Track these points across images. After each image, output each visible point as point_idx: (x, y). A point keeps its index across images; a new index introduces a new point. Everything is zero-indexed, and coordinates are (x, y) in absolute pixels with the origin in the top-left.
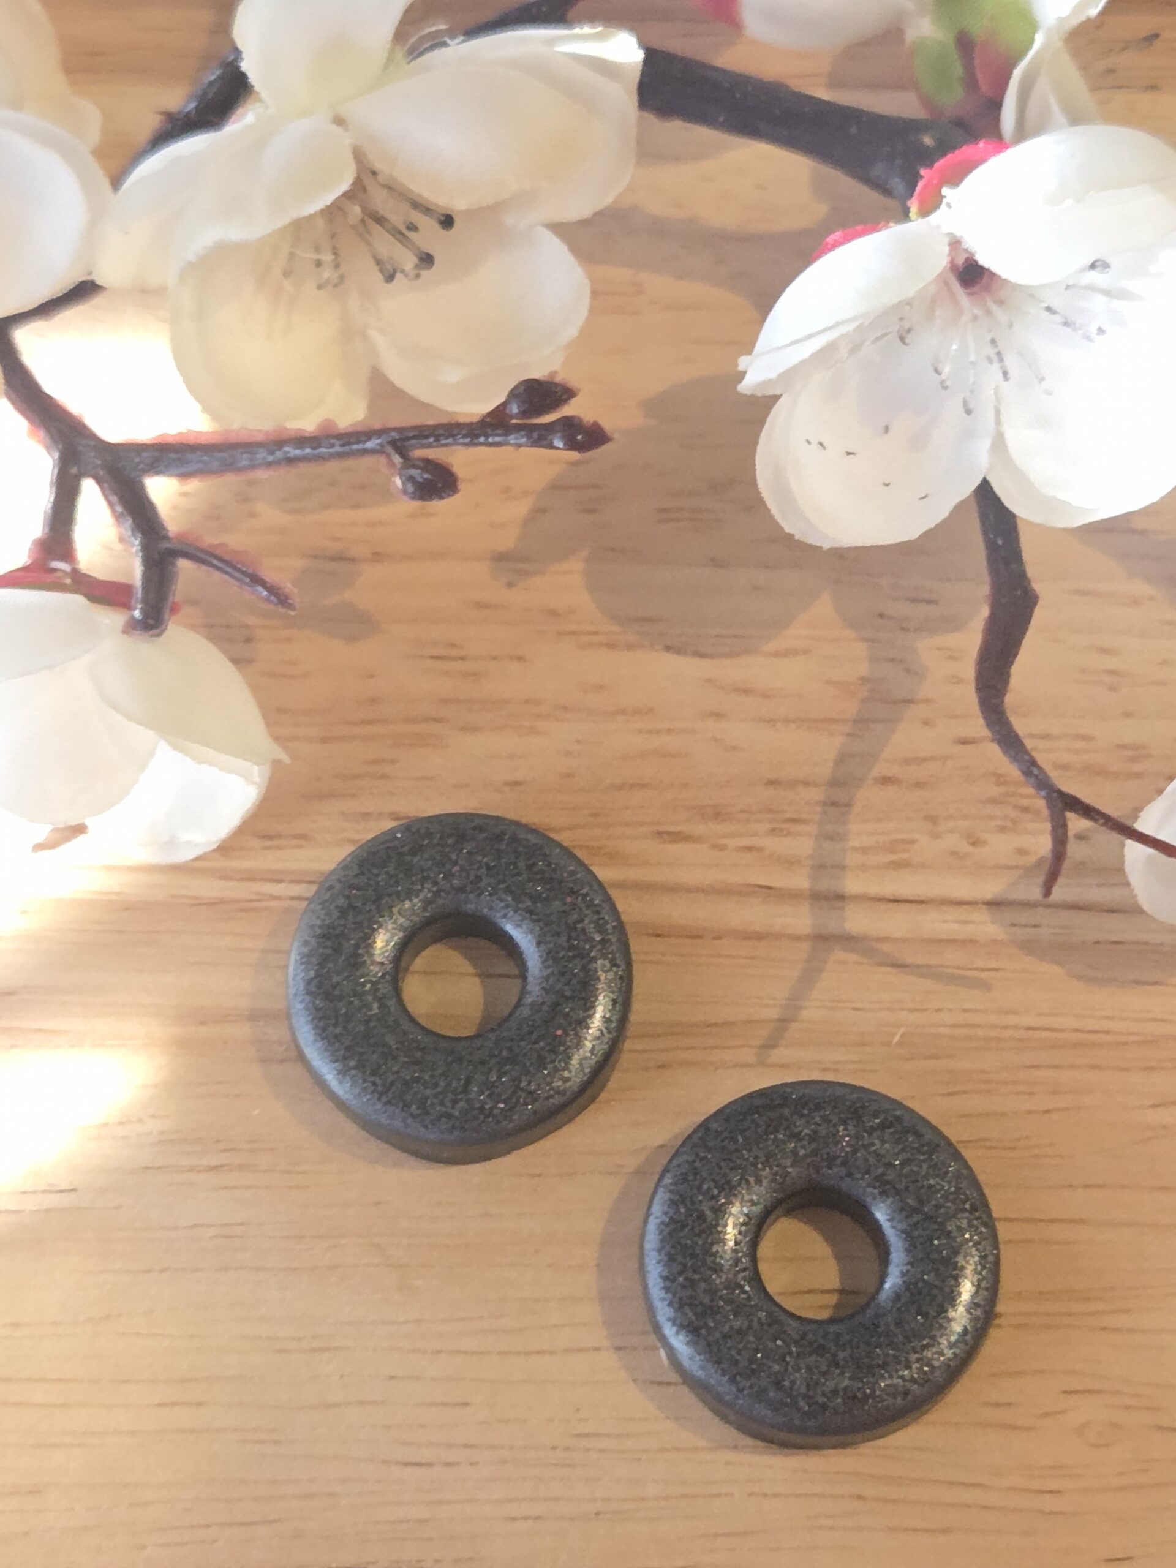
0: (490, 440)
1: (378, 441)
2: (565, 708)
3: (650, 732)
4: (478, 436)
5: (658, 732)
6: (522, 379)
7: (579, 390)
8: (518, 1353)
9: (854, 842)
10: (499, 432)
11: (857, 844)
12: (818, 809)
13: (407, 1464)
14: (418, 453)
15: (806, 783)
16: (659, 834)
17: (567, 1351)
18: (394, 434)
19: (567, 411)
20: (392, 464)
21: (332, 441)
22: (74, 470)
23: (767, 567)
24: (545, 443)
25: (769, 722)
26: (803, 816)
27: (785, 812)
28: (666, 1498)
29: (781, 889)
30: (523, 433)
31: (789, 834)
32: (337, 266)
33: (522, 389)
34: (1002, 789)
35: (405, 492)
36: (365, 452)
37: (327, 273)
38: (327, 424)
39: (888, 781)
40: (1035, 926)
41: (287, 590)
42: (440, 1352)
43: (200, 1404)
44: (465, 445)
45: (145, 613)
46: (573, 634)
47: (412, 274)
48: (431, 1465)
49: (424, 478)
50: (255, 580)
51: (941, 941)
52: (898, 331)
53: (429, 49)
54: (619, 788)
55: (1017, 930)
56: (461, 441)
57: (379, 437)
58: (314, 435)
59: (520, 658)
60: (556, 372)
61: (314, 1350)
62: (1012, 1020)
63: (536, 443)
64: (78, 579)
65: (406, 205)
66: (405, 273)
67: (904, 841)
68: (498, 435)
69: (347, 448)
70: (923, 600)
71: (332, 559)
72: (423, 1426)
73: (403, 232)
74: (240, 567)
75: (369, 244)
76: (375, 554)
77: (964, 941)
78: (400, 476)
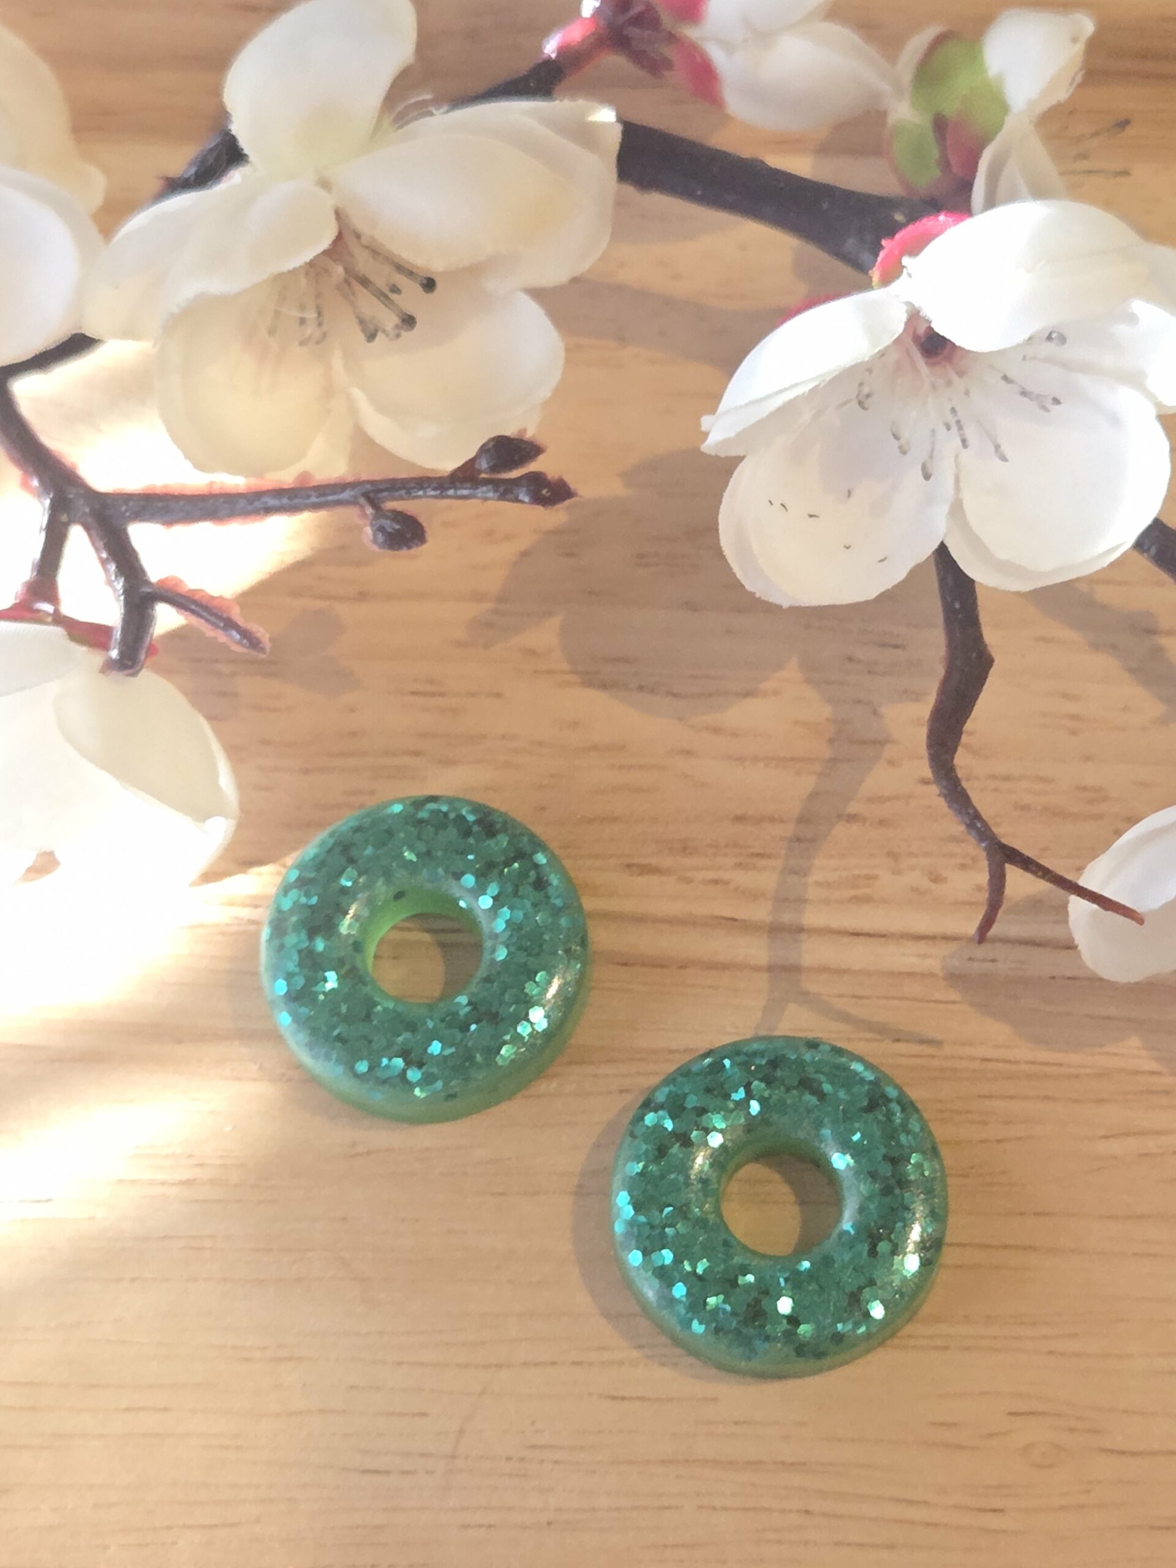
0: (459, 492)
2: (542, 745)
3: (621, 767)
4: (449, 488)
5: (629, 768)
6: (492, 436)
7: (547, 447)
8: (477, 1366)
9: (816, 876)
10: (468, 485)
11: (821, 879)
12: (785, 844)
13: (365, 1472)
14: (390, 505)
15: (772, 820)
16: (629, 866)
17: (525, 1364)
18: (368, 487)
19: (533, 467)
20: (365, 515)
21: (312, 493)
22: (64, 518)
23: (740, 611)
24: (510, 496)
26: (770, 851)
27: (752, 847)
28: (618, 1509)
29: (743, 922)
30: (490, 487)
31: (754, 868)
32: (320, 324)
33: (491, 445)
35: (375, 541)
36: (339, 503)
37: (310, 330)
38: (304, 476)
39: (852, 818)
40: (993, 961)
41: (258, 635)
42: (400, 1364)
43: (166, 1409)
44: (435, 497)
45: (122, 653)
46: (550, 672)
47: (392, 333)
48: (387, 1473)
49: (393, 529)
50: (229, 624)
51: (900, 973)
52: (858, 396)
53: (416, 118)
54: (591, 821)
55: (975, 965)
56: (432, 493)
57: (353, 489)
58: (291, 486)
59: (498, 695)
60: (525, 430)
61: (279, 1360)
62: (967, 1051)
63: (503, 497)
64: (59, 619)
65: (390, 268)
66: (387, 332)
67: (866, 877)
68: (466, 488)
69: (323, 499)
70: (891, 645)
71: (319, 598)
72: (381, 1435)
73: (386, 293)
74: (215, 611)
75: (354, 304)
76: (361, 594)
77: (923, 974)
78: (371, 526)
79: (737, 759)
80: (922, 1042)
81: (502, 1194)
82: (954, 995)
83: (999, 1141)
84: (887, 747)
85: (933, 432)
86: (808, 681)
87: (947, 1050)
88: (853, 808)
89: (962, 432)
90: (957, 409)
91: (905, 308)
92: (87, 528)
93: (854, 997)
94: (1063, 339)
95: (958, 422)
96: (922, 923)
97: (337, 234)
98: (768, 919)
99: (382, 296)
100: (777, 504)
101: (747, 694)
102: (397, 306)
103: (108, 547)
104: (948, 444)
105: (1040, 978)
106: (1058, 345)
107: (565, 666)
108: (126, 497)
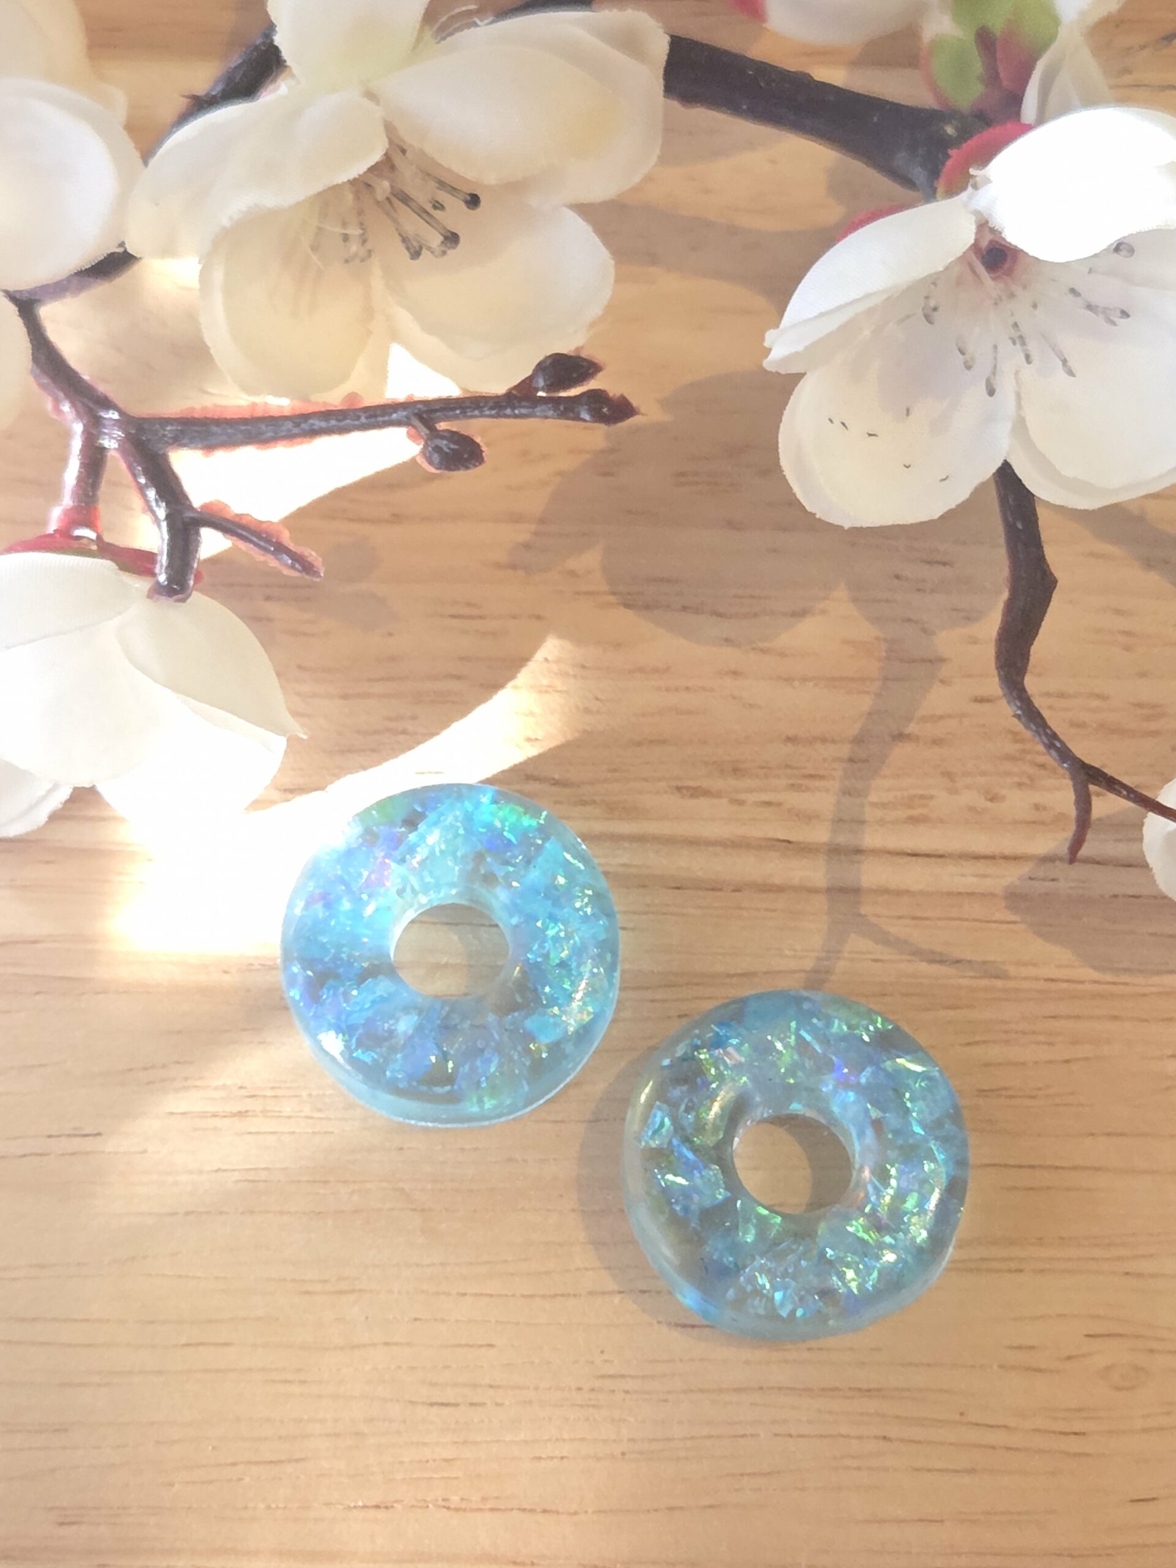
0: (516, 412)
1: (405, 413)
2: (584, 667)
3: (668, 690)
4: (506, 408)
6: (548, 354)
7: (604, 365)
8: (543, 1296)
9: (873, 797)
10: (524, 403)
11: (876, 800)
12: (838, 765)
13: (433, 1404)
14: (445, 425)
15: (824, 740)
16: (679, 789)
17: (591, 1293)
18: (419, 407)
19: (593, 384)
20: (420, 436)
21: (360, 413)
22: (99, 443)
23: (784, 530)
24: (570, 415)
26: (822, 772)
27: (806, 768)
28: (692, 1439)
29: (798, 843)
30: (550, 405)
31: (808, 789)
32: (364, 241)
33: (548, 362)
34: (1018, 747)
35: (430, 461)
36: (394, 423)
37: (354, 247)
38: (352, 397)
39: (909, 738)
40: (1053, 880)
41: (311, 559)
42: (465, 1294)
44: (492, 416)
45: (169, 579)
46: (590, 593)
47: (438, 251)
48: (456, 1405)
49: (449, 448)
50: (283, 549)
51: (960, 894)
52: (923, 309)
53: (460, 29)
54: (639, 744)
55: (1036, 884)
56: (487, 413)
57: (405, 409)
58: (340, 408)
59: (539, 618)
60: (582, 348)
61: (340, 1292)
62: (1031, 971)
63: (563, 415)
64: (102, 546)
65: (433, 184)
66: (431, 250)
67: (922, 797)
68: (524, 407)
69: (373, 420)
70: (937, 562)
71: (351, 520)
72: (447, 1367)
73: (429, 211)
74: (264, 536)
75: (395, 221)
76: (394, 515)
77: (982, 894)
78: (426, 446)
79: (786, 680)
81: (562, 1122)
82: (1012, 915)
83: (1067, 1061)
84: (941, 666)
85: (996, 346)
86: (855, 600)
89: (1025, 347)
90: (1018, 323)
91: (975, 218)
93: (914, 918)
94: (1131, 251)
95: (1021, 337)
96: (980, 842)
97: (386, 149)
98: (826, 841)
99: (422, 213)
100: (837, 422)
102: (438, 222)
103: (146, 472)
104: (1011, 358)
105: (1102, 896)
106: (1126, 257)
107: (605, 588)
108: (165, 421)
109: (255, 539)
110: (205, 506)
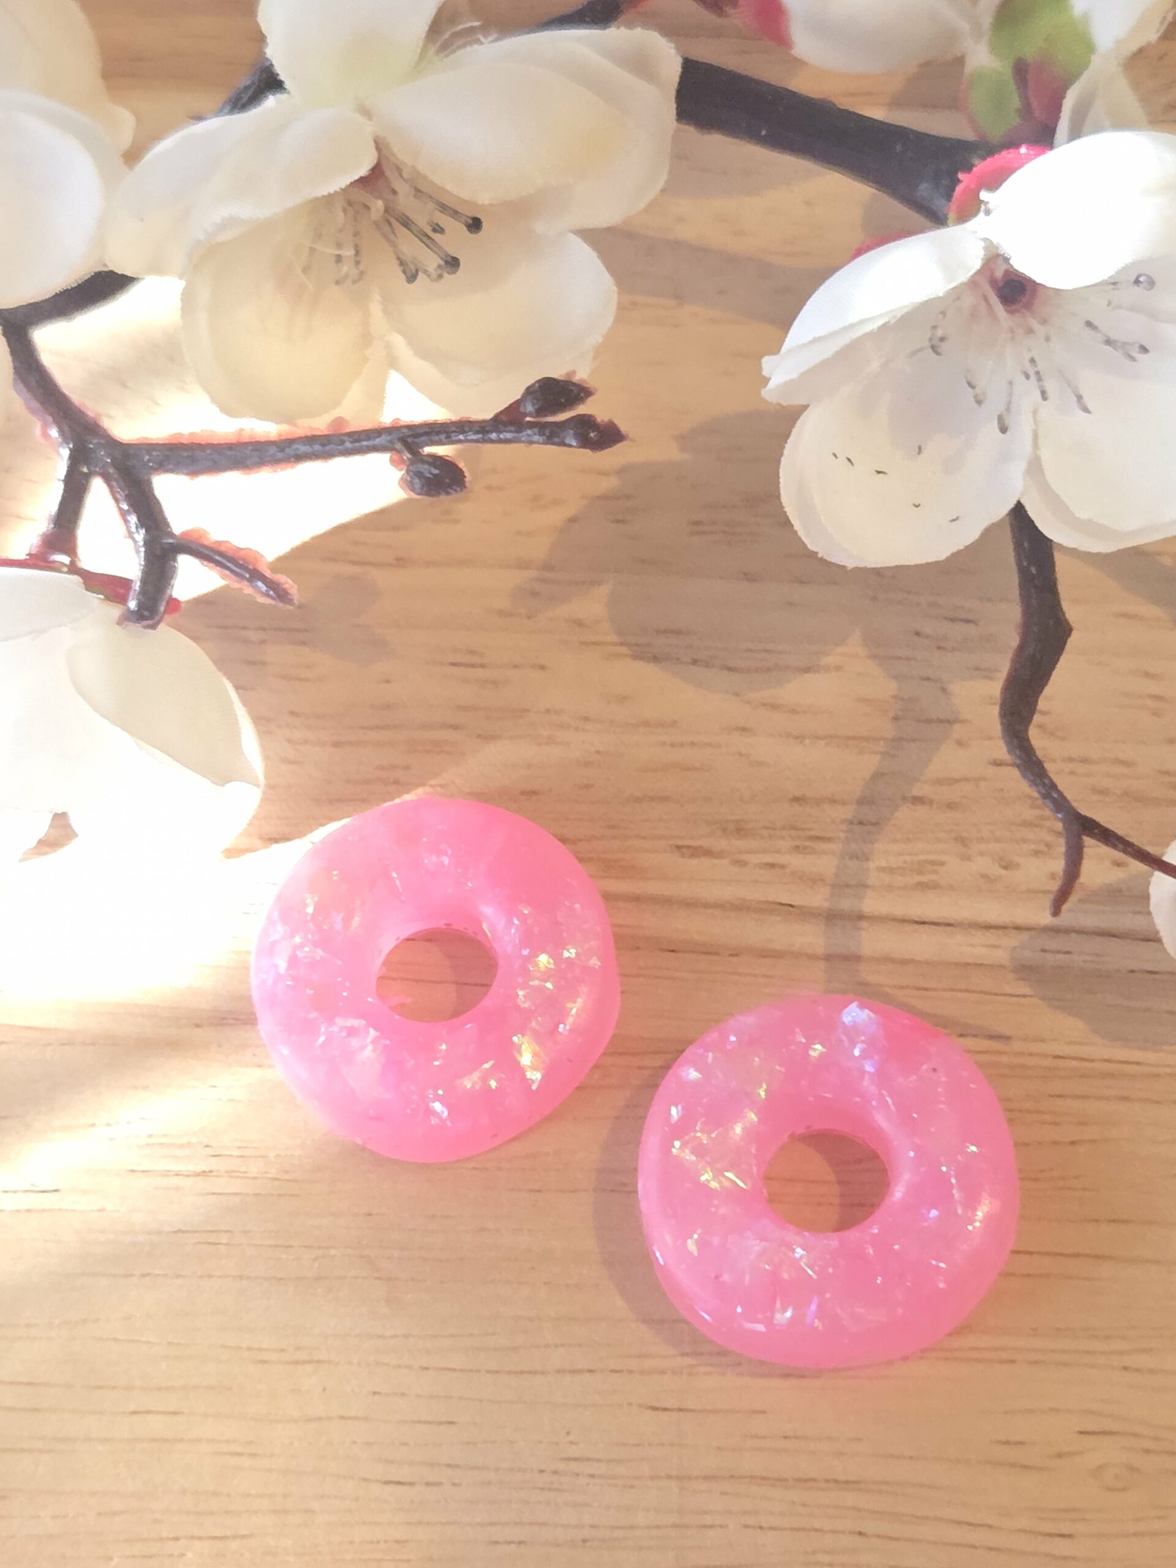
0: (502, 436)
1: (389, 438)
2: (586, 719)
3: (672, 745)
4: (491, 432)
5: (682, 745)
6: (539, 378)
7: (596, 390)
8: (509, 1372)
9: (878, 861)
10: (512, 429)
11: (884, 864)
12: (844, 827)
13: (388, 1483)
14: (428, 450)
15: (833, 801)
16: (679, 847)
17: (559, 1371)
18: (405, 430)
19: (581, 409)
20: (402, 461)
21: (346, 438)
22: (84, 469)
23: (802, 582)
24: (556, 440)
25: (797, 738)
26: (829, 834)
27: (811, 829)
28: (658, 1527)
29: (800, 908)
30: (536, 430)
31: (813, 851)
32: (358, 263)
33: (537, 386)
34: (1037, 812)
35: (413, 488)
36: (374, 449)
37: (346, 268)
38: (339, 421)
39: (918, 800)
40: (1068, 952)
41: (287, 586)
42: (427, 1369)
43: (175, 1413)
44: (477, 441)
45: (140, 605)
46: (595, 643)
47: (434, 275)
48: (411, 1484)
49: (432, 474)
50: (255, 575)
51: (968, 964)
52: (930, 339)
53: (463, 46)
54: (639, 800)
55: (1049, 956)
56: (474, 437)
57: (390, 434)
58: (326, 433)
59: (542, 667)
60: (574, 372)
61: (297, 1362)
62: (1039, 1047)
63: (549, 441)
64: (74, 569)
65: (431, 205)
66: (428, 273)
67: (933, 863)
68: (510, 431)
69: (357, 444)
70: (962, 620)
71: (353, 563)
72: (405, 1444)
73: (429, 234)
74: (241, 562)
75: (393, 245)
76: (398, 559)
77: (992, 966)
78: (408, 471)
80: (991, 1037)
81: (539, 1191)
82: (1024, 989)
83: (1073, 1143)
84: (957, 727)
85: (1011, 383)
86: (873, 657)
87: (1017, 1046)
88: (917, 791)
89: (1041, 383)
90: (1036, 359)
91: (983, 244)
92: (107, 479)
93: (918, 989)
94: (1151, 283)
95: (1038, 373)
96: (992, 911)
97: (375, 162)
98: (826, 905)
99: (424, 238)
100: (842, 458)
101: (807, 670)
102: (440, 247)
103: (129, 499)
104: (1027, 396)
105: (1118, 971)
106: (1146, 289)
107: (613, 638)
108: (150, 447)
109: (229, 565)
110: (186, 534)
